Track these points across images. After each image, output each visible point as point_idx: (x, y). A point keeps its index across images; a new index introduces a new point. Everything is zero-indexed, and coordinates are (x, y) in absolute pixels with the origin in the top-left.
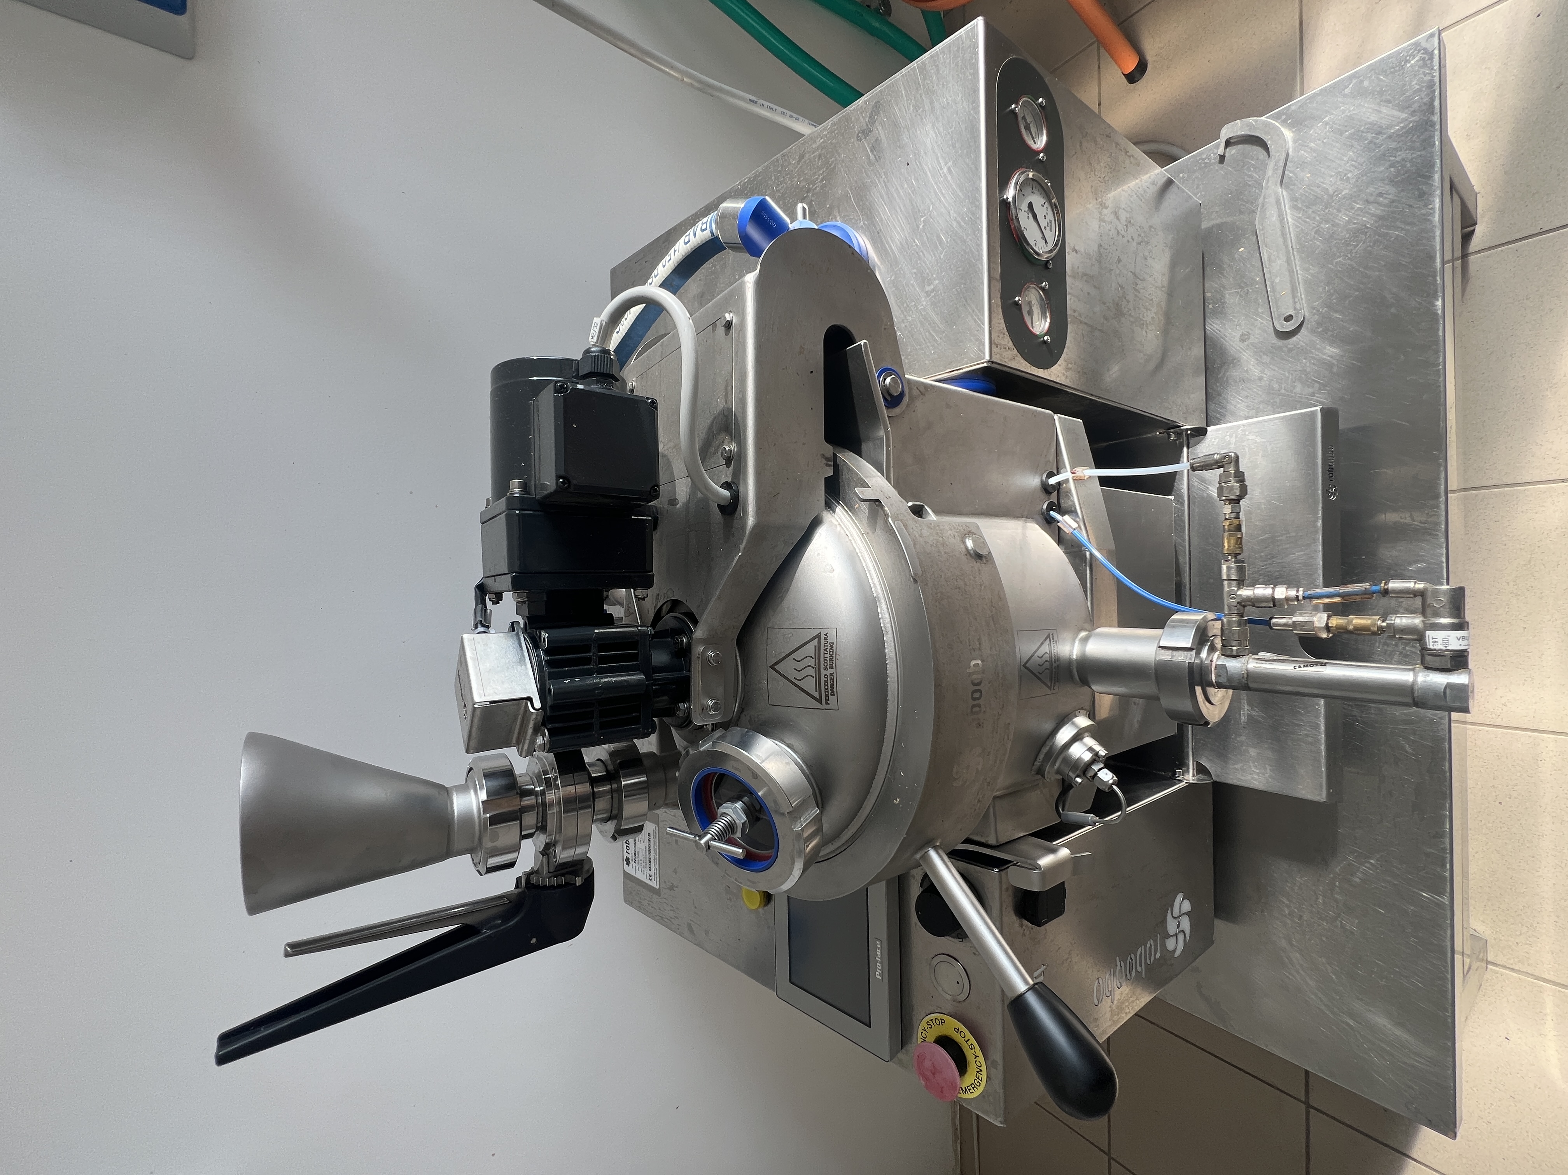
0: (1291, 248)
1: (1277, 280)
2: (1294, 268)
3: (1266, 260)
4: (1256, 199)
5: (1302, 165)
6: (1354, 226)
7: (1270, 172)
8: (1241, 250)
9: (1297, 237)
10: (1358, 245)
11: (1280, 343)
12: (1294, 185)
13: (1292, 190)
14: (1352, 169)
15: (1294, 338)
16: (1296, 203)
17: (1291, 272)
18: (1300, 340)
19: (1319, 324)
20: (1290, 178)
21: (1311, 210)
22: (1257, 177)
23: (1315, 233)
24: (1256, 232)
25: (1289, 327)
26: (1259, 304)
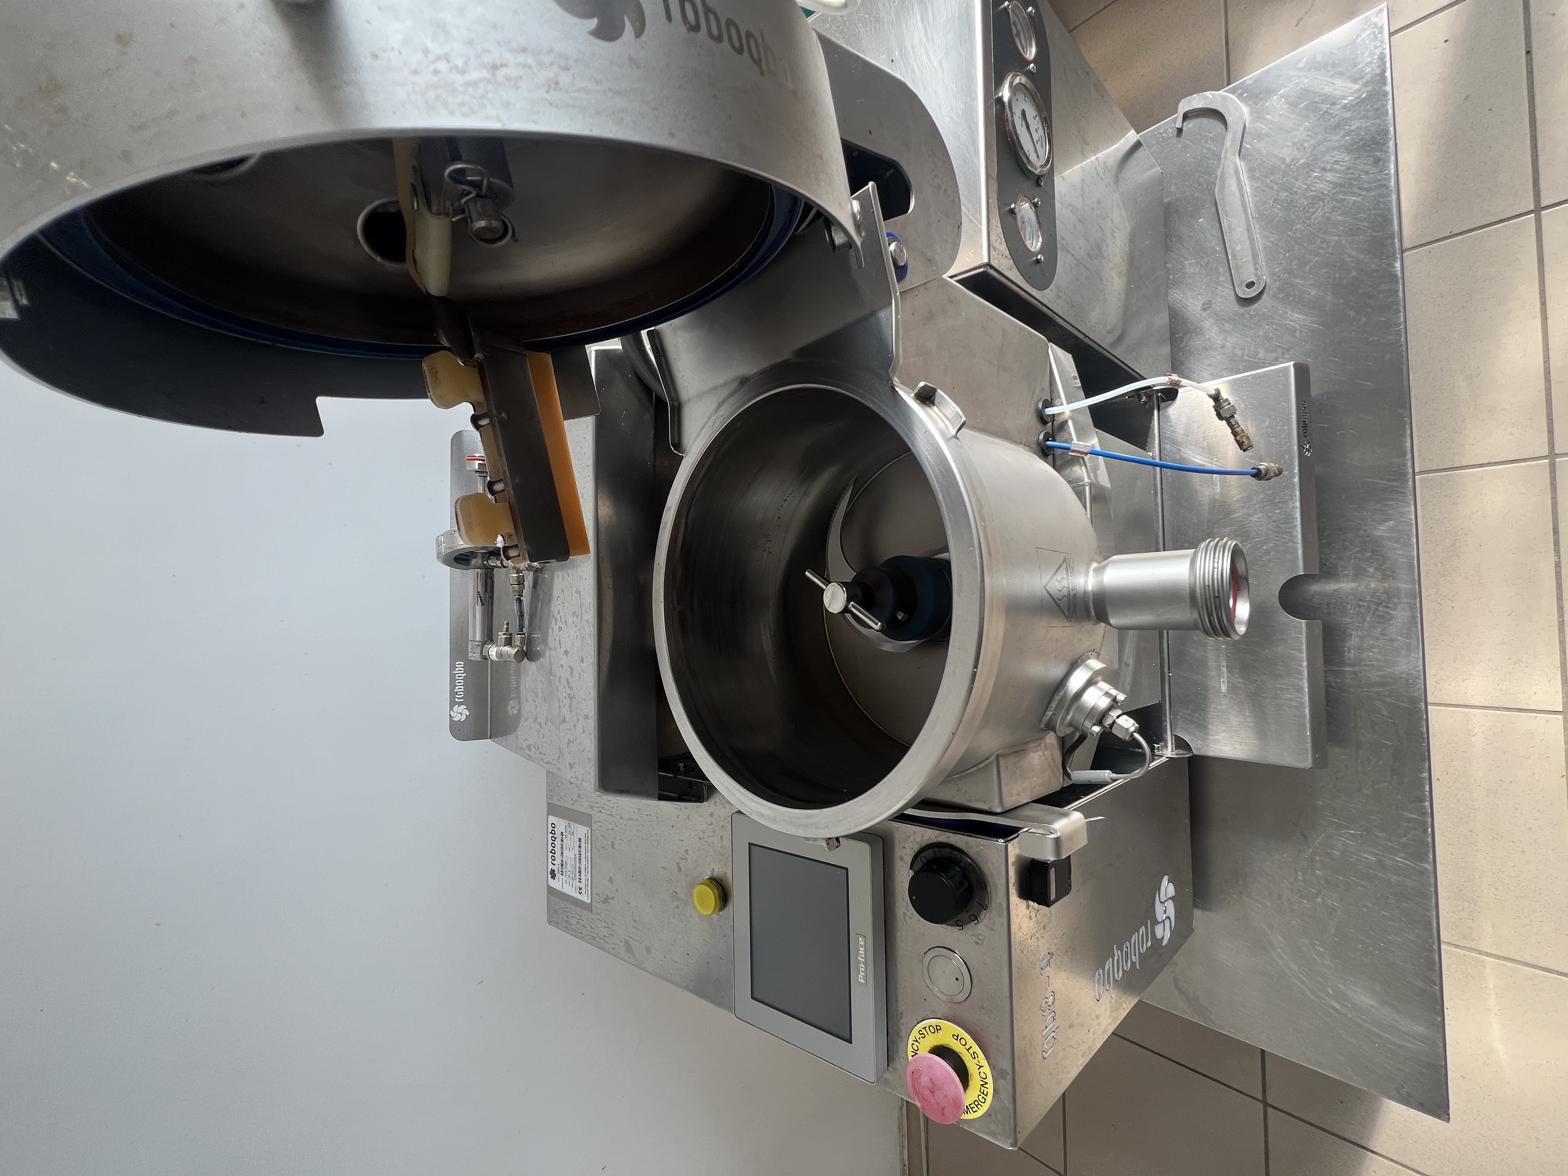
0: (1251, 217)
1: (1238, 248)
2: (1255, 235)
3: (1226, 228)
4: (1214, 171)
5: (1259, 136)
6: (1312, 193)
7: (1228, 143)
8: (1200, 220)
9: (1256, 206)
10: (1316, 211)
11: (1242, 310)
12: (1252, 155)
13: (1250, 161)
14: (1309, 138)
15: (1256, 306)
16: (1254, 173)
17: (1251, 239)
18: (1261, 306)
19: (1281, 289)
20: (1247, 149)
21: (1268, 181)
22: (1215, 149)
23: (1273, 202)
24: (1216, 202)
25: (1251, 293)
26: (1220, 273)
